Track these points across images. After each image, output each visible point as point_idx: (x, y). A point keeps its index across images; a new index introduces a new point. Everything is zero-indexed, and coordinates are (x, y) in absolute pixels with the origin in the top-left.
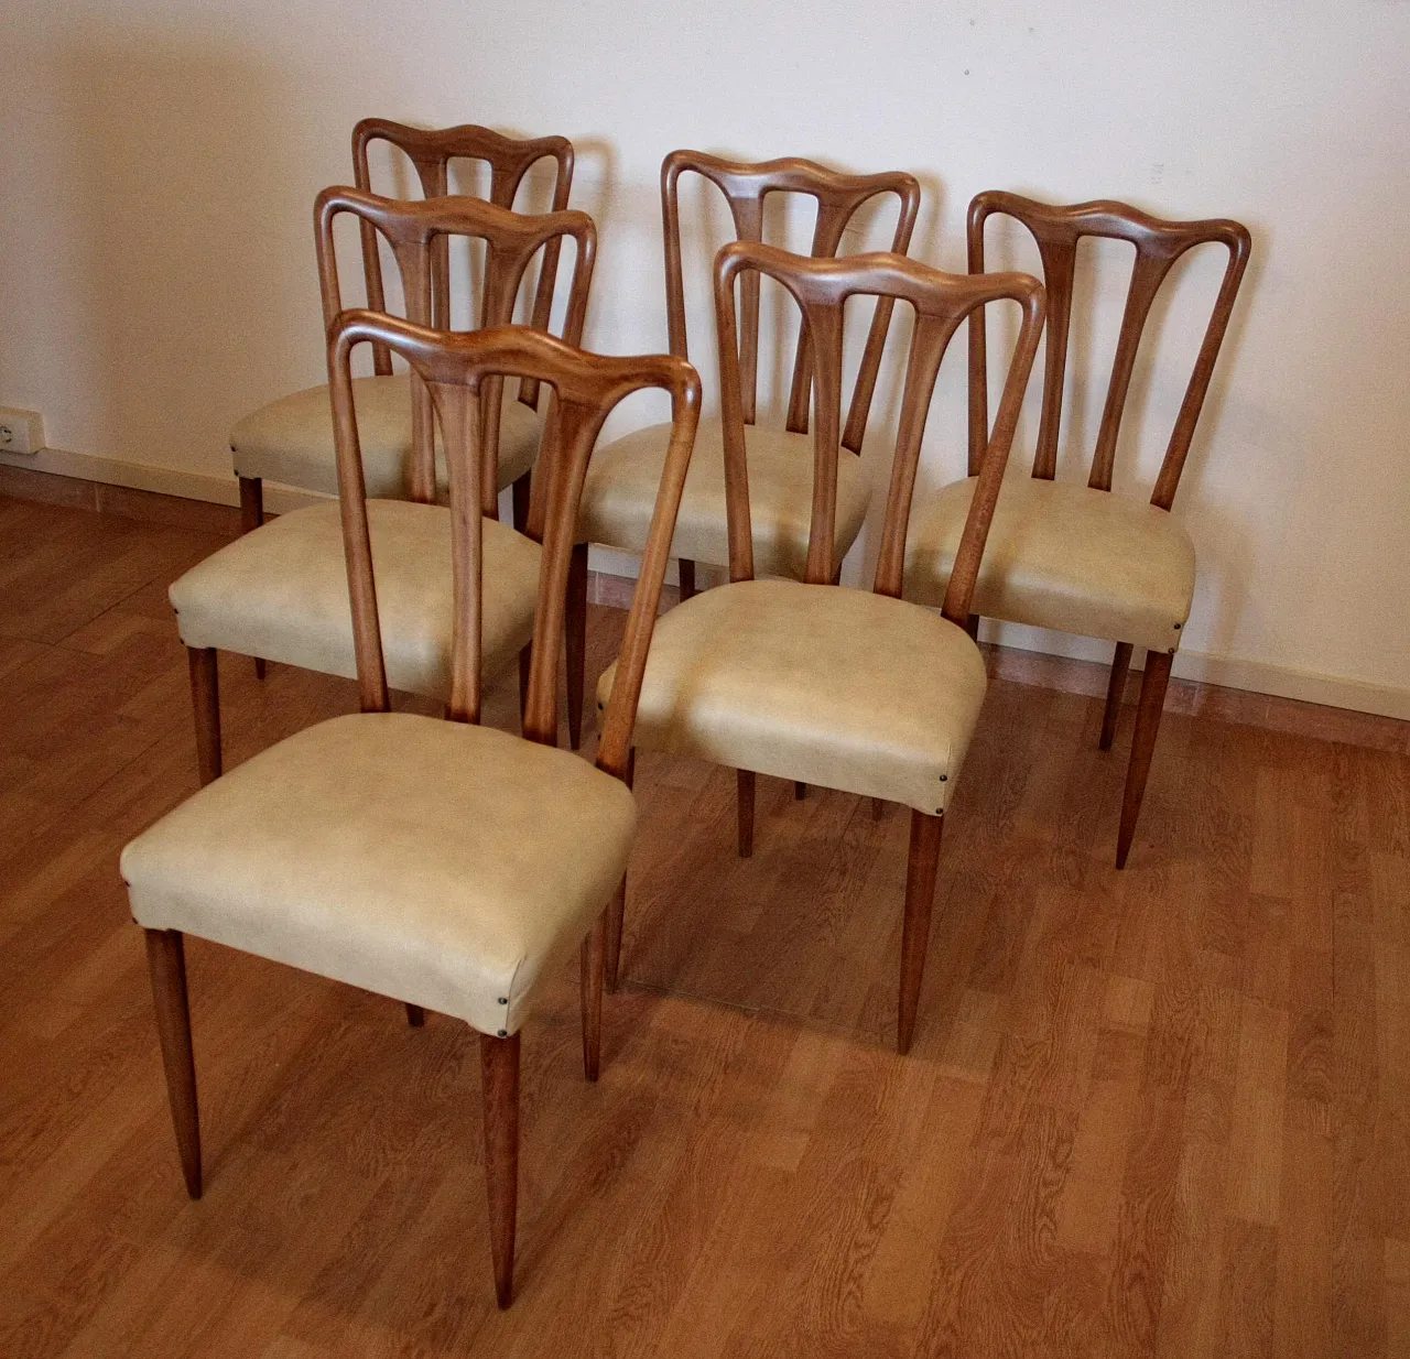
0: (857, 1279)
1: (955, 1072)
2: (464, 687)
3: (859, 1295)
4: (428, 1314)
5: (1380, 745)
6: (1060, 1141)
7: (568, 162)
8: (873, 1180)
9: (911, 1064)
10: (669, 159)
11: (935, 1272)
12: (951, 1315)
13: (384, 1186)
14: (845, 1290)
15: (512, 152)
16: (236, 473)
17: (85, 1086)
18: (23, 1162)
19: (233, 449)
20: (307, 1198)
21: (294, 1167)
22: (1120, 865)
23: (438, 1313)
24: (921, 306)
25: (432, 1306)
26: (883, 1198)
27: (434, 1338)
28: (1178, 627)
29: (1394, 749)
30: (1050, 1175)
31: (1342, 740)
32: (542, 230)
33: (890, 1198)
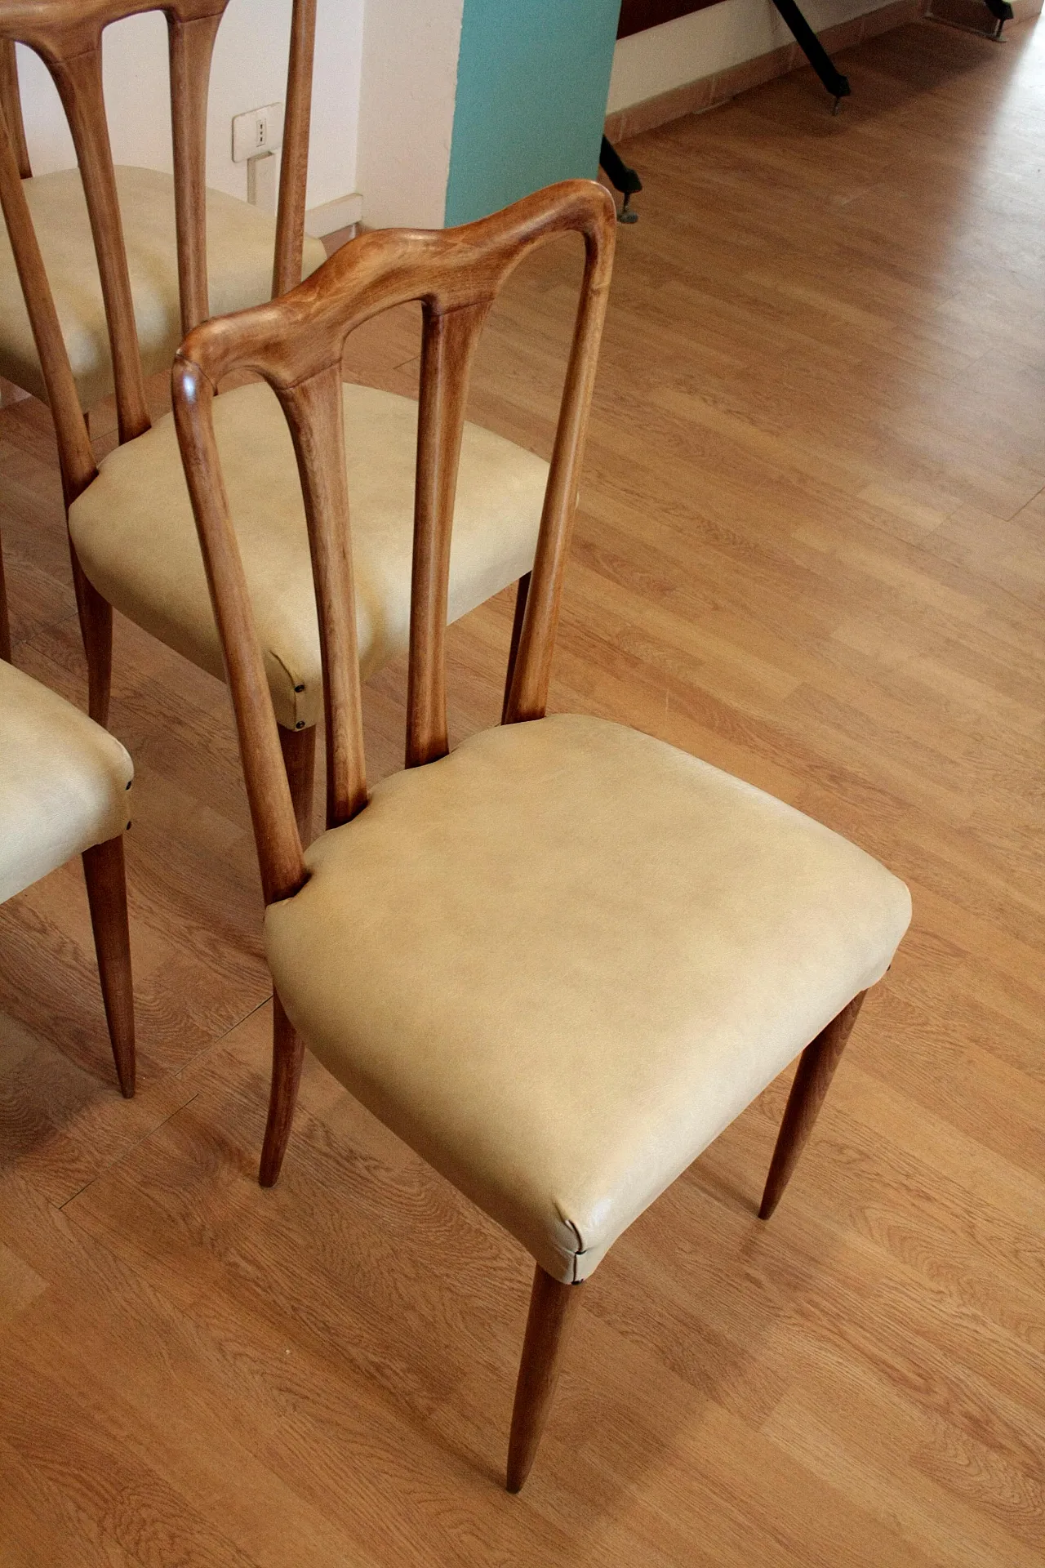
23: (759, 1274)
27: (791, 1286)
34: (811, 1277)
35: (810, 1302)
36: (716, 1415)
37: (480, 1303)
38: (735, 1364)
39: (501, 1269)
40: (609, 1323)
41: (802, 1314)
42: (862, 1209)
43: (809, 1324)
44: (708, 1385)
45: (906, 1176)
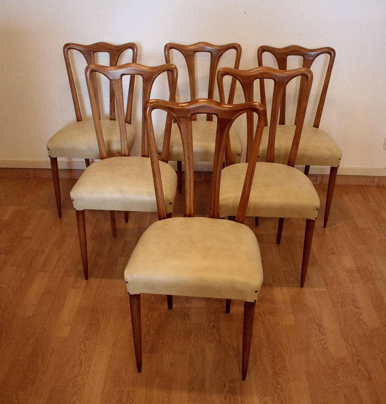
0: (327, 348)
1: (317, 289)
2: (190, 207)
3: (329, 352)
4: (225, 387)
5: (368, 184)
6: (354, 301)
7: (135, 50)
8: (315, 322)
9: (306, 290)
10: (166, 46)
11: (344, 342)
12: (355, 352)
13: (190, 355)
14: (326, 353)
15: (116, 49)
16: (50, 157)
17: (86, 348)
18: (82, 374)
19: (48, 149)
20: (172, 364)
21: (162, 356)
22: (325, 226)
23: (227, 386)
24: (276, 80)
25: (225, 385)
26: (320, 326)
27: (230, 392)
28: (340, 159)
29: (371, 184)
30: (357, 310)
31: (358, 184)
32: (159, 70)
33: (322, 326)
34: (237, 395)
35: (230, 398)
36: (185, 394)
37: (175, 348)
38: (201, 392)
39: (185, 346)
40: (189, 368)
41: (225, 398)
42: (266, 395)
43: (224, 400)
44: (191, 390)
45: (285, 400)
